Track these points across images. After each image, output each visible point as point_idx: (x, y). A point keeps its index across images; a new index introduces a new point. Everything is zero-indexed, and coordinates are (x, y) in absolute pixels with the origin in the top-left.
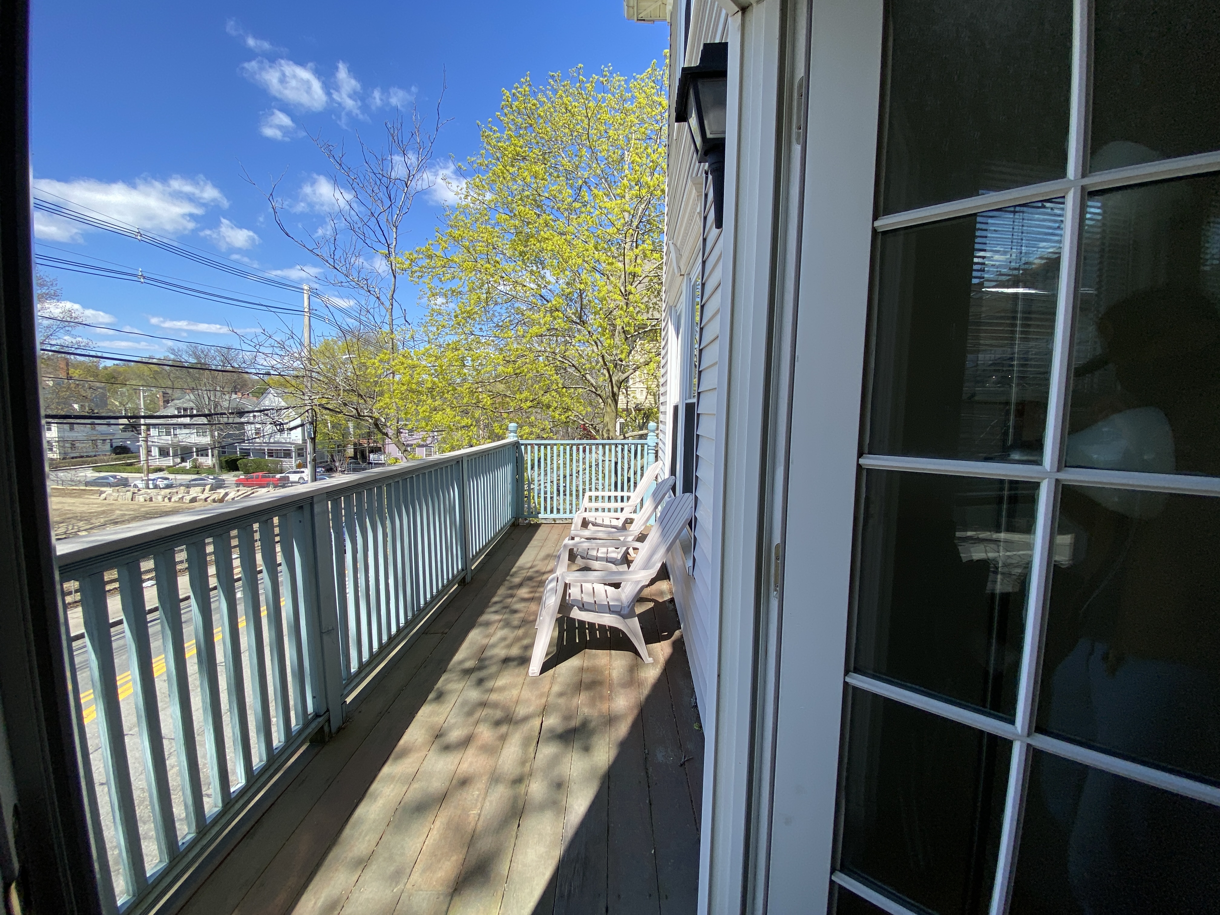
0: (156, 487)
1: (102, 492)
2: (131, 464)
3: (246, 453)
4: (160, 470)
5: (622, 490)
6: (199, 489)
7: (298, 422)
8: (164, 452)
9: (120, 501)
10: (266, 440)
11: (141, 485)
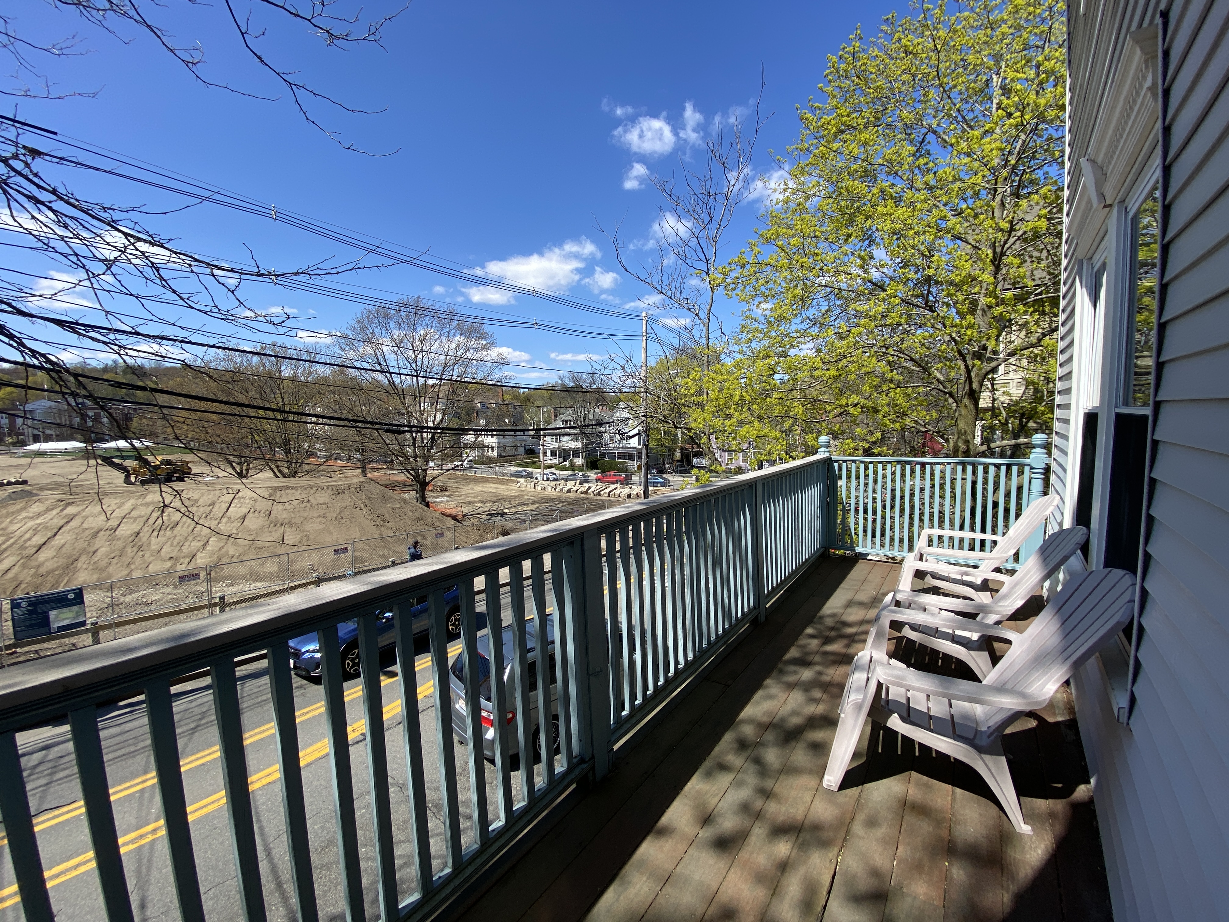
0: (548, 479)
1: (518, 482)
2: (535, 462)
3: (603, 455)
4: (551, 467)
5: (983, 531)
6: (572, 483)
7: (635, 431)
8: (553, 454)
9: (528, 489)
10: (617, 445)
11: (540, 477)
